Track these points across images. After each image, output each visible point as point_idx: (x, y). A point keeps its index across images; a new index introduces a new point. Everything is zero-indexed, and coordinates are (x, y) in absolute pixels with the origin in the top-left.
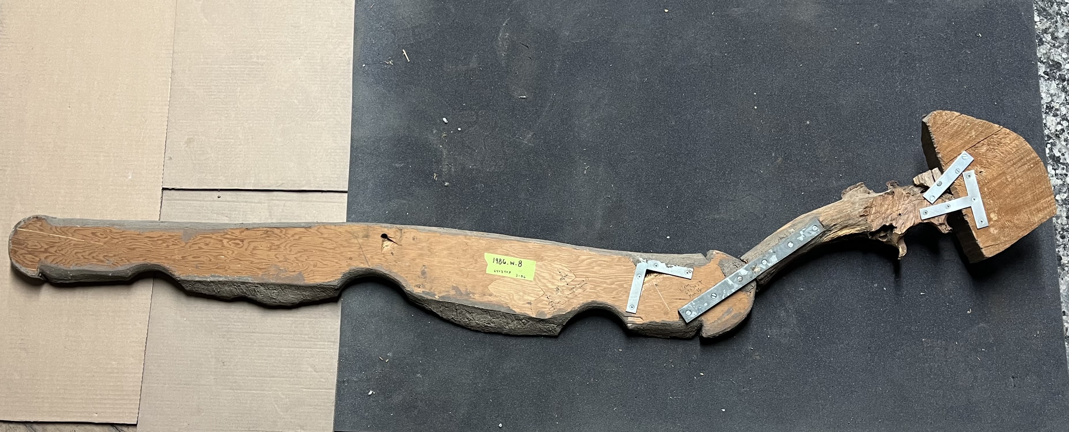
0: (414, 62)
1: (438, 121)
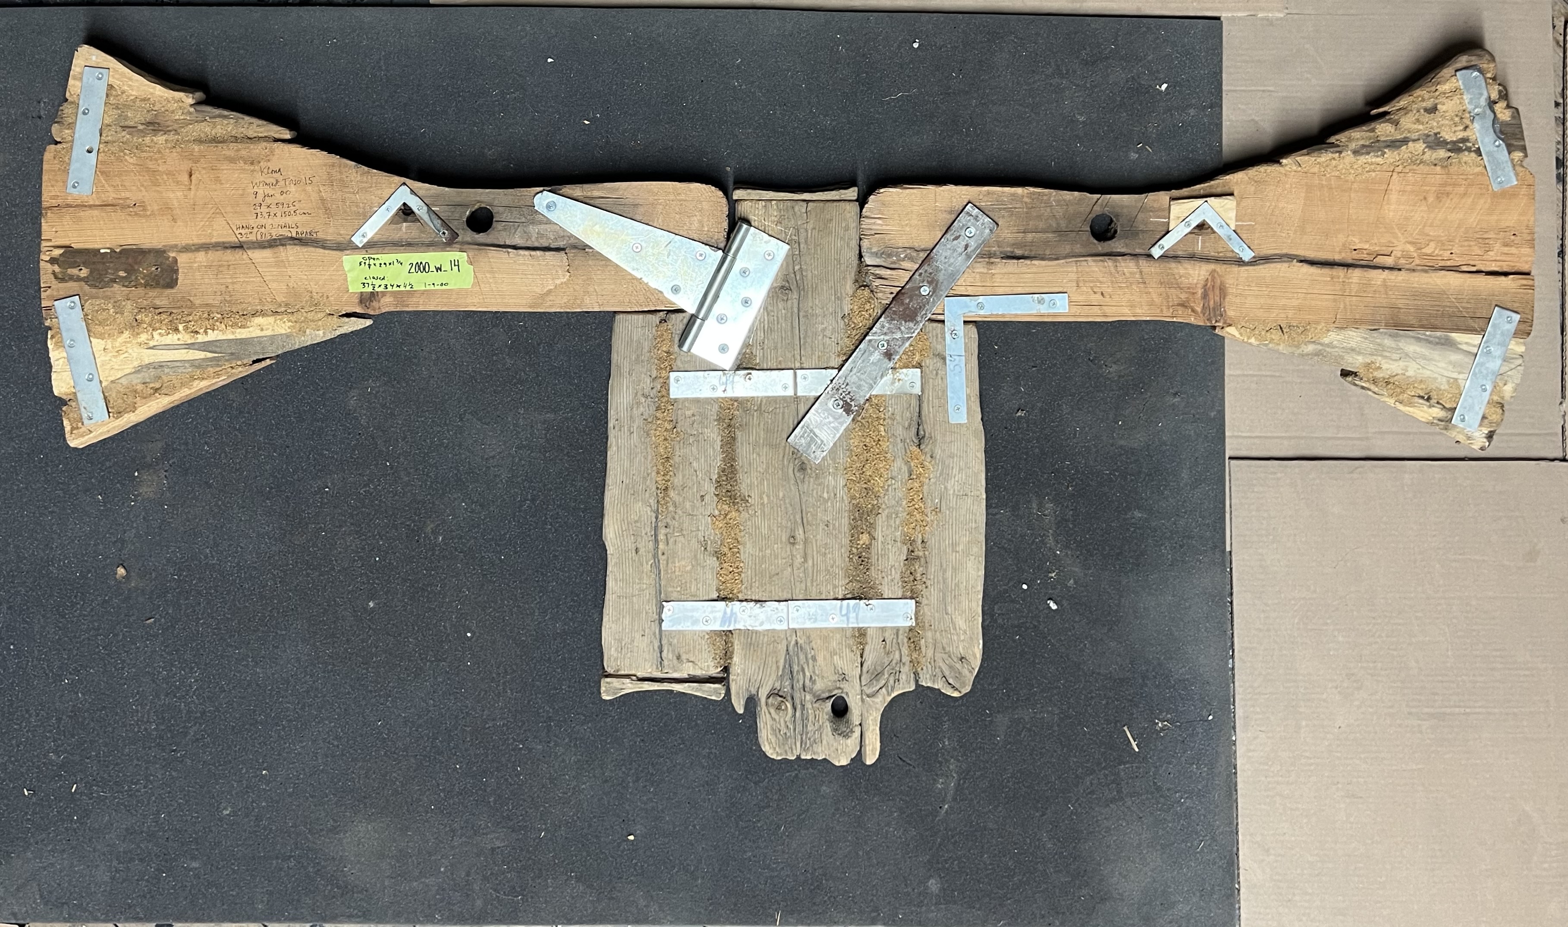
0: (1115, 724)
1: (1065, 603)
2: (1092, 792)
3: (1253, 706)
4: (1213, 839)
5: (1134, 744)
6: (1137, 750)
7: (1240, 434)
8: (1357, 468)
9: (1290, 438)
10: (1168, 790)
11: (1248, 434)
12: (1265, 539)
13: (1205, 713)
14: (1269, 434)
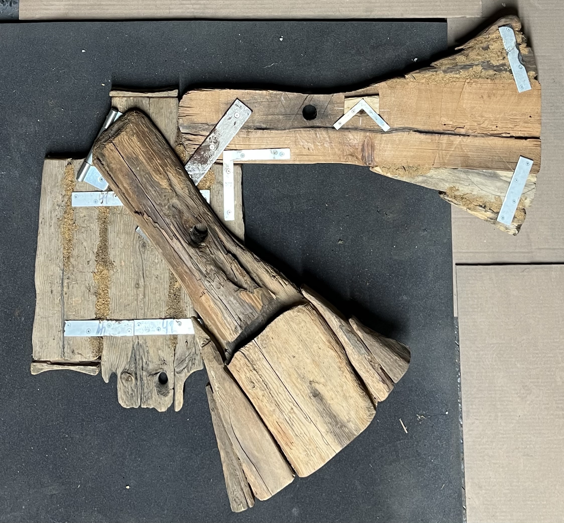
2: (382, 457)
3: (472, 405)
4: (450, 482)
5: (405, 429)
6: (407, 432)
7: (462, 251)
8: (526, 269)
9: (489, 253)
10: (425, 454)
11: (466, 251)
12: (476, 310)
13: (444, 410)
14: (478, 251)
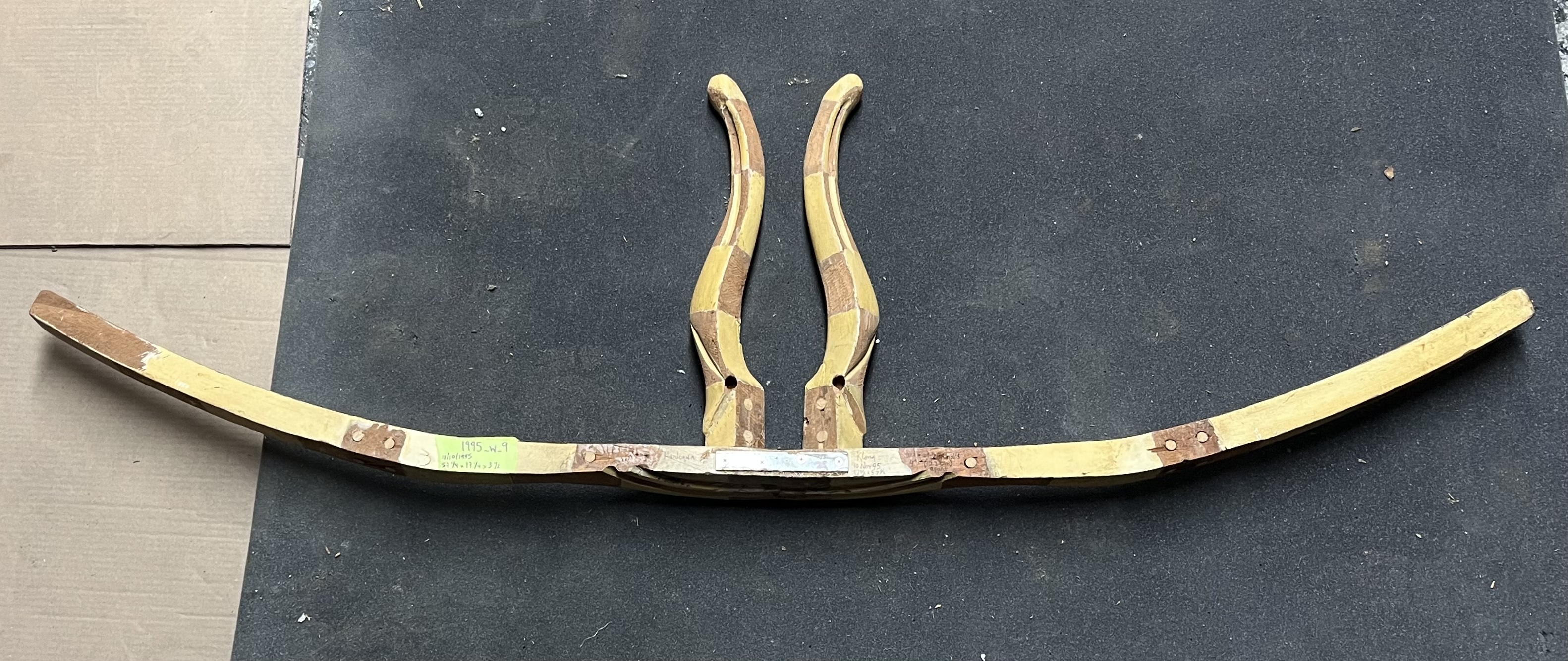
0: (427, 11)
1: (467, 114)
12: (263, 173)
13: (346, 17)
